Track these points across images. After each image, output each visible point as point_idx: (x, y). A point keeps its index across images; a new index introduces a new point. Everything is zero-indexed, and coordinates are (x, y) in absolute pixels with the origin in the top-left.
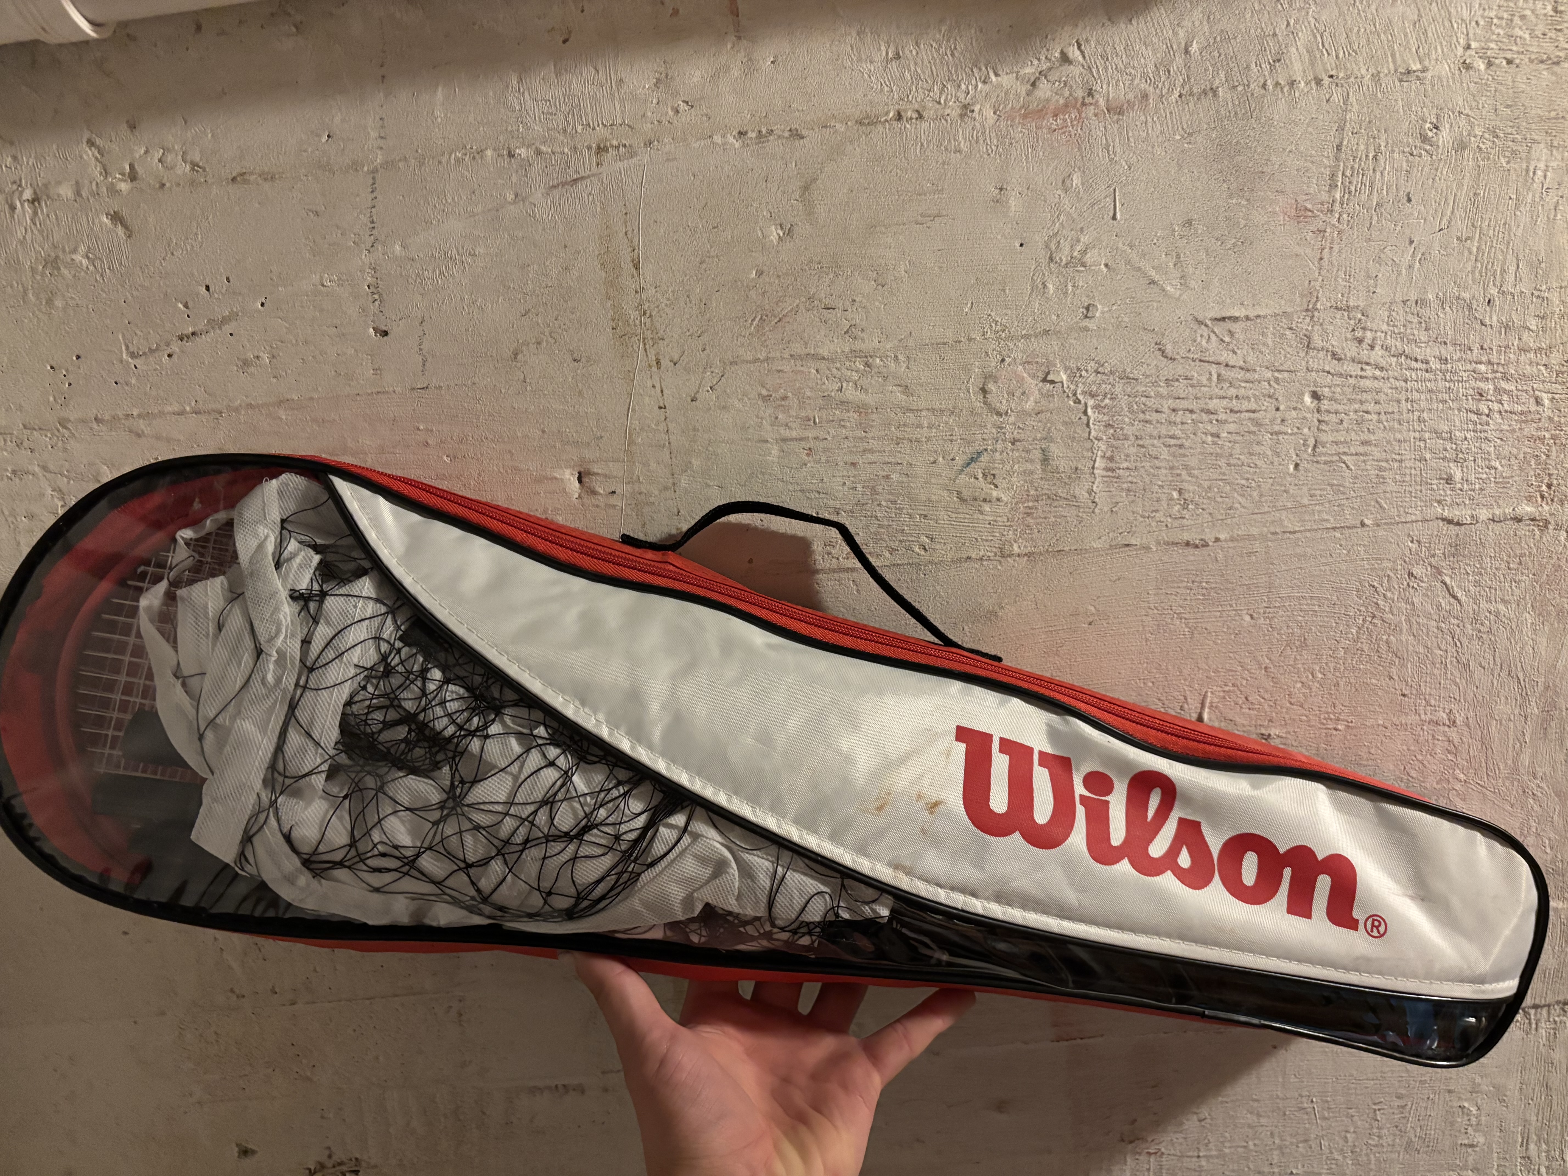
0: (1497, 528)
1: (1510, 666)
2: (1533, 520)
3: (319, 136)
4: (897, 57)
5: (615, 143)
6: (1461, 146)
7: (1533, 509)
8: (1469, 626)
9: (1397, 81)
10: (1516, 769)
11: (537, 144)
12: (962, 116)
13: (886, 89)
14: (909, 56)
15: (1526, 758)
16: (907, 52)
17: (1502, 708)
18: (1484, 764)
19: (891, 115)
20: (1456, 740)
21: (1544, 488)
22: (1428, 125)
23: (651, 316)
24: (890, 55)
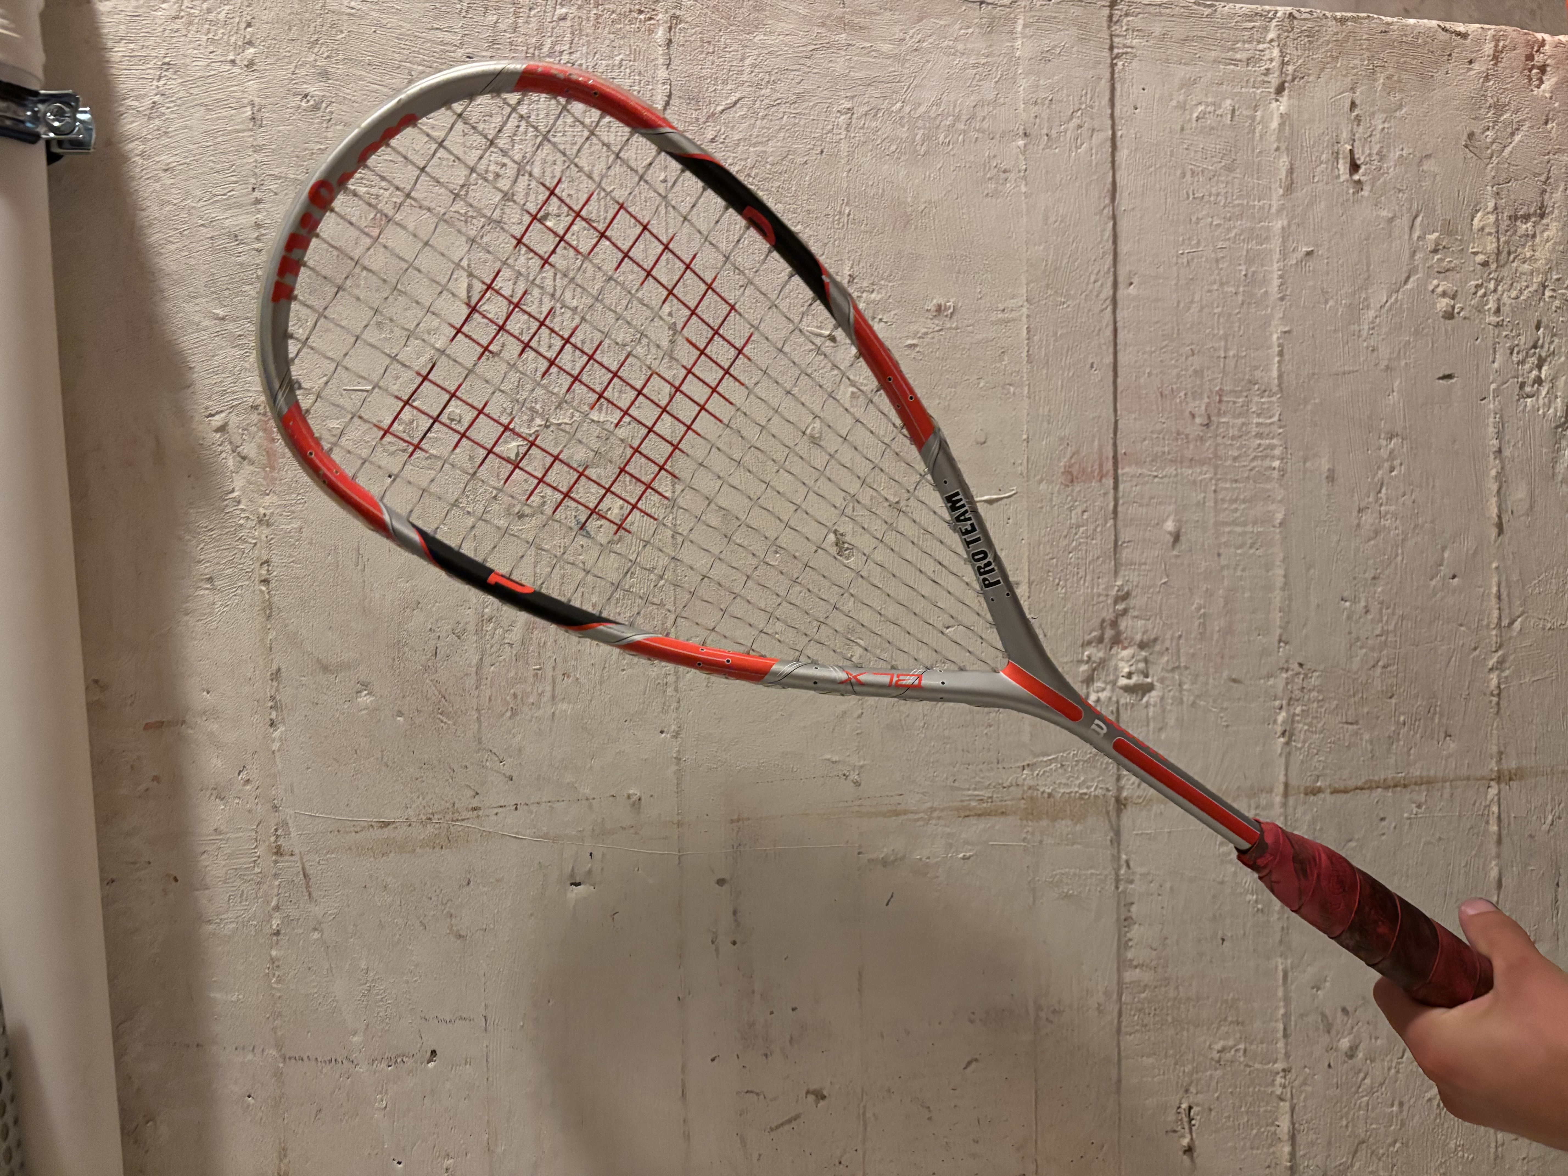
0: (676, 62)
1: (802, 57)
2: (670, 28)
3: (249, 1106)
4: (210, 580)
5: (273, 839)
6: (324, 74)
7: (661, 28)
8: (763, 92)
9: (262, 130)
10: (895, 57)
11: (270, 909)
12: (268, 525)
13: (239, 591)
14: (211, 569)
15: (886, 47)
16: (206, 571)
17: (839, 66)
18: (889, 85)
19: (264, 588)
20: (866, 108)
21: (642, 17)
22: (304, 104)
23: (433, 814)
24: (209, 586)
